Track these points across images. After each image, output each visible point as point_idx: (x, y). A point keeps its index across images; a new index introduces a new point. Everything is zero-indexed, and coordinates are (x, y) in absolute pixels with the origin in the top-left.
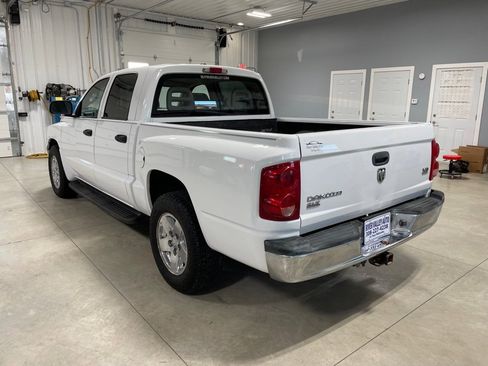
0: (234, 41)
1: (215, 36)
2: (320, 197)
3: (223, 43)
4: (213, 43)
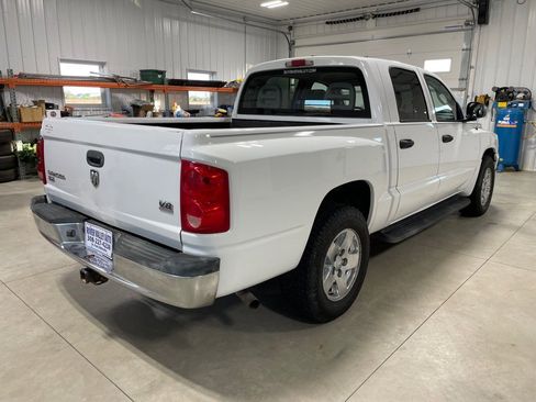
2: (55, 175)
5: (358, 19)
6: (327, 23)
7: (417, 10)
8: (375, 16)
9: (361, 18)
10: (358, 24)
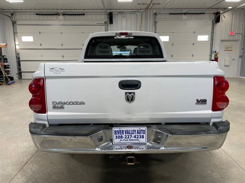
0: (226, 18)
1: (213, 17)
2: (65, 103)
3: (217, 20)
4: (211, 21)
5: (55, 14)
6: (37, 14)
7: (84, 14)
8: (64, 14)
9: (56, 14)
10: (54, 17)
